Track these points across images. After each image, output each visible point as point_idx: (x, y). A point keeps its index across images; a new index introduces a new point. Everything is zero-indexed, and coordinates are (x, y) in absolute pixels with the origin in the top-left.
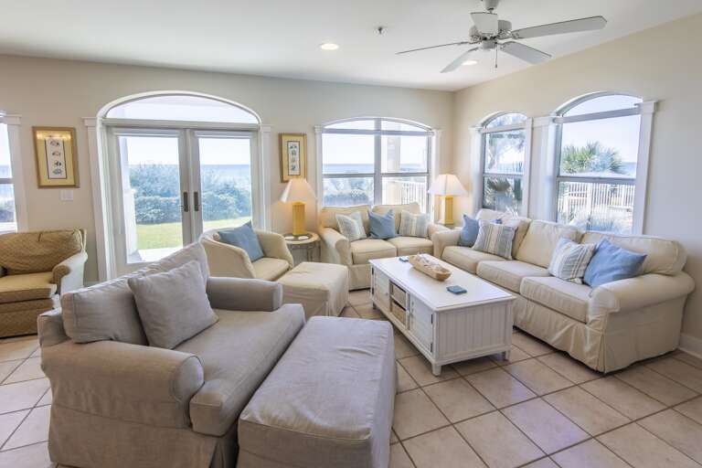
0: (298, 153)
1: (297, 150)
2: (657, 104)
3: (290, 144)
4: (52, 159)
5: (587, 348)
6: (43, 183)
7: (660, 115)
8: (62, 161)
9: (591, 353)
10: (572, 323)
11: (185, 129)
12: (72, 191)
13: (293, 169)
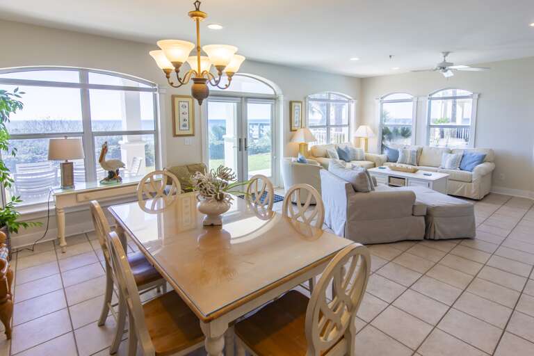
0: (299, 113)
1: (298, 111)
2: (479, 96)
3: (296, 108)
4: (182, 117)
5: (473, 191)
6: (177, 134)
7: (481, 99)
8: (187, 119)
9: (475, 193)
10: (464, 184)
11: (242, 97)
12: (191, 138)
13: (296, 123)
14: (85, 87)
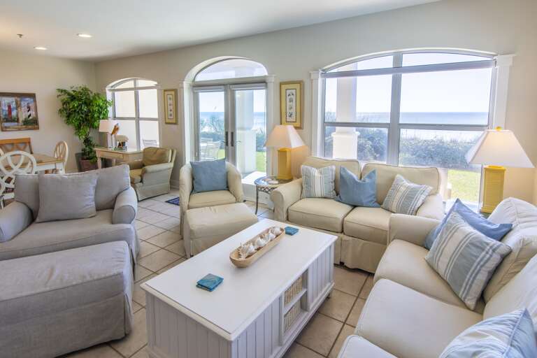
0: (294, 101)
1: (294, 97)
3: (288, 92)
4: (169, 108)
6: (166, 121)
8: (172, 109)
11: (227, 85)
13: (290, 116)
14: (136, 89)
